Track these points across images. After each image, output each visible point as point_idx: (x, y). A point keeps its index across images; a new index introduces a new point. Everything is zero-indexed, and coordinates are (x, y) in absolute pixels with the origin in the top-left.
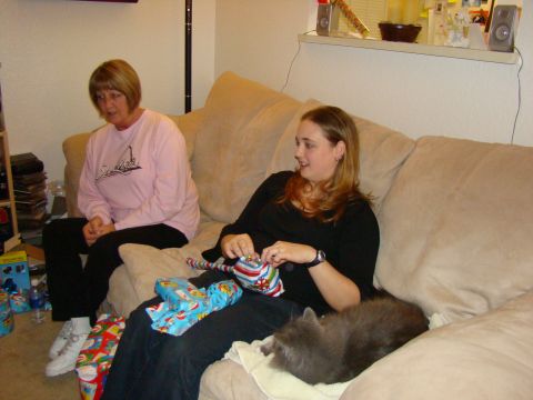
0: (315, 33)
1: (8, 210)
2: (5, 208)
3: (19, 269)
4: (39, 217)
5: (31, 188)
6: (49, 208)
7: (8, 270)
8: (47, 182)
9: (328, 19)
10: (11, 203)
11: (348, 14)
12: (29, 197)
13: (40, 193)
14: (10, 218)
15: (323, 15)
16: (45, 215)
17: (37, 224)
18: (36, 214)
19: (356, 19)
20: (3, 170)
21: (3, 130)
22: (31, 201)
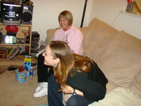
0: (125, 11)
1: (29, 47)
2: (28, 46)
3: (29, 64)
4: (36, 50)
5: (35, 41)
6: (39, 48)
7: (26, 63)
8: (40, 40)
9: (130, 7)
10: (30, 45)
11: (137, 7)
12: (34, 44)
13: (37, 43)
14: (29, 49)
15: (129, 6)
16: (38, 49)
17: (35, 52)
18: (35, 49)
19: (140, 9)
20: (29, 35)
21: (31, 24)
22: (35, 45)
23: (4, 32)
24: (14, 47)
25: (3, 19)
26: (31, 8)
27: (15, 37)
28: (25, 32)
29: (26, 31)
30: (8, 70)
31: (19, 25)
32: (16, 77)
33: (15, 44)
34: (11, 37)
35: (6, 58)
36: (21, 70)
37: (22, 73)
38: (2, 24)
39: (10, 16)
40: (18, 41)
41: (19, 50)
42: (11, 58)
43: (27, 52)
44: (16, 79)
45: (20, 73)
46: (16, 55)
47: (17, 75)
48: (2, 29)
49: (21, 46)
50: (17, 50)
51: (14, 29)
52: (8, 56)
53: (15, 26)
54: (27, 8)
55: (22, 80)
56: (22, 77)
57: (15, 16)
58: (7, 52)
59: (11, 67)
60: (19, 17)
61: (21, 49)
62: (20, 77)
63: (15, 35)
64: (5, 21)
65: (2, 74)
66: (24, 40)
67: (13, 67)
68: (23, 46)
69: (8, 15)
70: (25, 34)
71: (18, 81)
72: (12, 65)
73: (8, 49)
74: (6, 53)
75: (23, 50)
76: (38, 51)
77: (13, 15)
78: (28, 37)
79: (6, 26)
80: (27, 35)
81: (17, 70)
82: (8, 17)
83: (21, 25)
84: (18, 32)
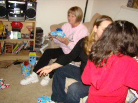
0: (126, 6)
1: (33, 42)
3: (33, 58)
5: (39, 37)
7: (31, 58)
8: (43, 35)
10: (34, 40)
13: (41, 38)
14: (33, 44)
15: (130, 1)
16: (41, 44)
17: (39, 46)
18: (39, 44)
20: (33, 31)
21: (35, 20)
22: (39, 40)
23: (10, 28)
24: (19, 43)
25: (9, 16)
26: (35, 4)
27: (20, 33)
28: (30, 28)
29: (30, 26)
30: (13, 64)
31: (24, 21)
32: (22, 71)
33: (20, 39)
34: (16, 33)
35: (11, 52)
36: (26, 63)
37: (27, 67)
38: (7, 20)
39: (15, 13)
40: (23, 36)
41: (23, 45)
42: (16, 53)
43: (31, 47)
44: (22, 72)
45: (26, 67)
46: (21, 50)
47: (23, 69)
48: (7, 25)
49: (25, 41)
50: (22, 45)
51: (19, 25)
52: (13, 51)
53: (20, 22)
54: (31, 5)
55: (28, 74)
56: (28, 70)
57: (20, 12)
58: (13, 47)
59: (16, 61)
60: (24, 13)
61: (25, 44)
62: (26, 71)
63: (19, 31)
64: (10, 18)
65: (9, 67)
66: (28, 35)
67: (19, 61)
68: (28, 41)
69: (13, 11)
70: (29, 30)
71: (24, 74)
72: (17, 60)
73: (13, 44)
74: (11, 48)
75: (28, 45)
76: (42, 46)
77: (18, 11)
78: (32, 33)
79: (11, 22)
80: (32, 30)
81: (22, 64)
82: (13, 13)
83: (26, 21)
84: (23, 28)
